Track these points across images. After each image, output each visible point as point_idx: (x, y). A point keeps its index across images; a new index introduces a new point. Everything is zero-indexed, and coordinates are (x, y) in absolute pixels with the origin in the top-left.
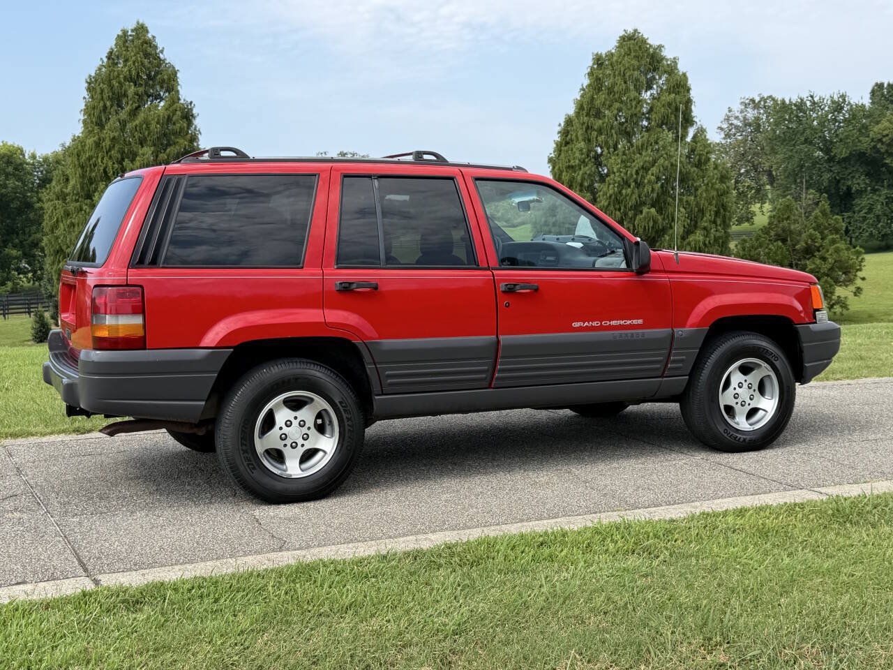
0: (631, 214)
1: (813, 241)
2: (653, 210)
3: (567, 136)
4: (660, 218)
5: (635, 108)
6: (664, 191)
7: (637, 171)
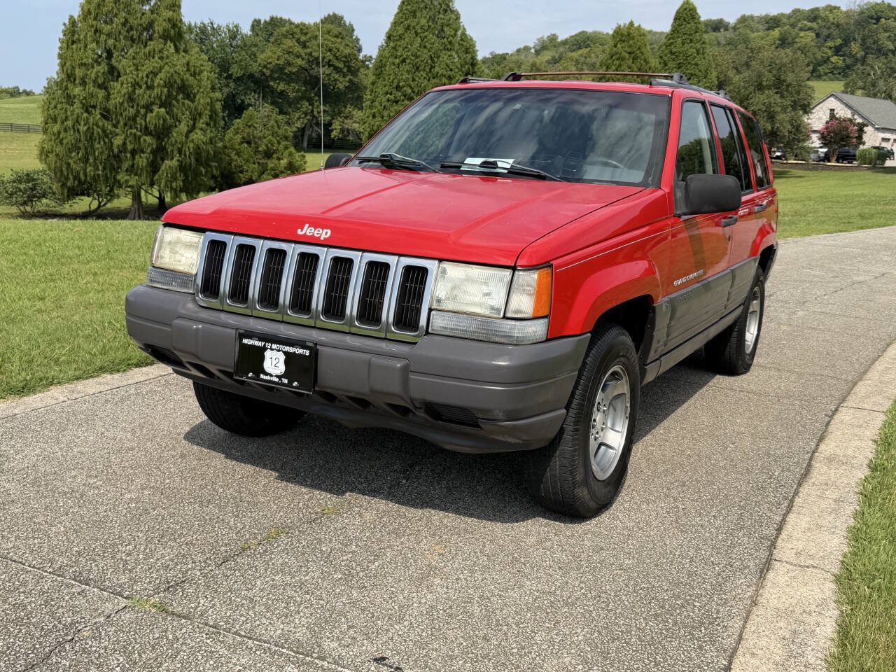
0: (142, 111)
1: (272, 145)
2: (163, 110)
3: (73, 35)
4: (168, 117)
5: (141, 18)
6: (169, 95)
7: (147, 75)
